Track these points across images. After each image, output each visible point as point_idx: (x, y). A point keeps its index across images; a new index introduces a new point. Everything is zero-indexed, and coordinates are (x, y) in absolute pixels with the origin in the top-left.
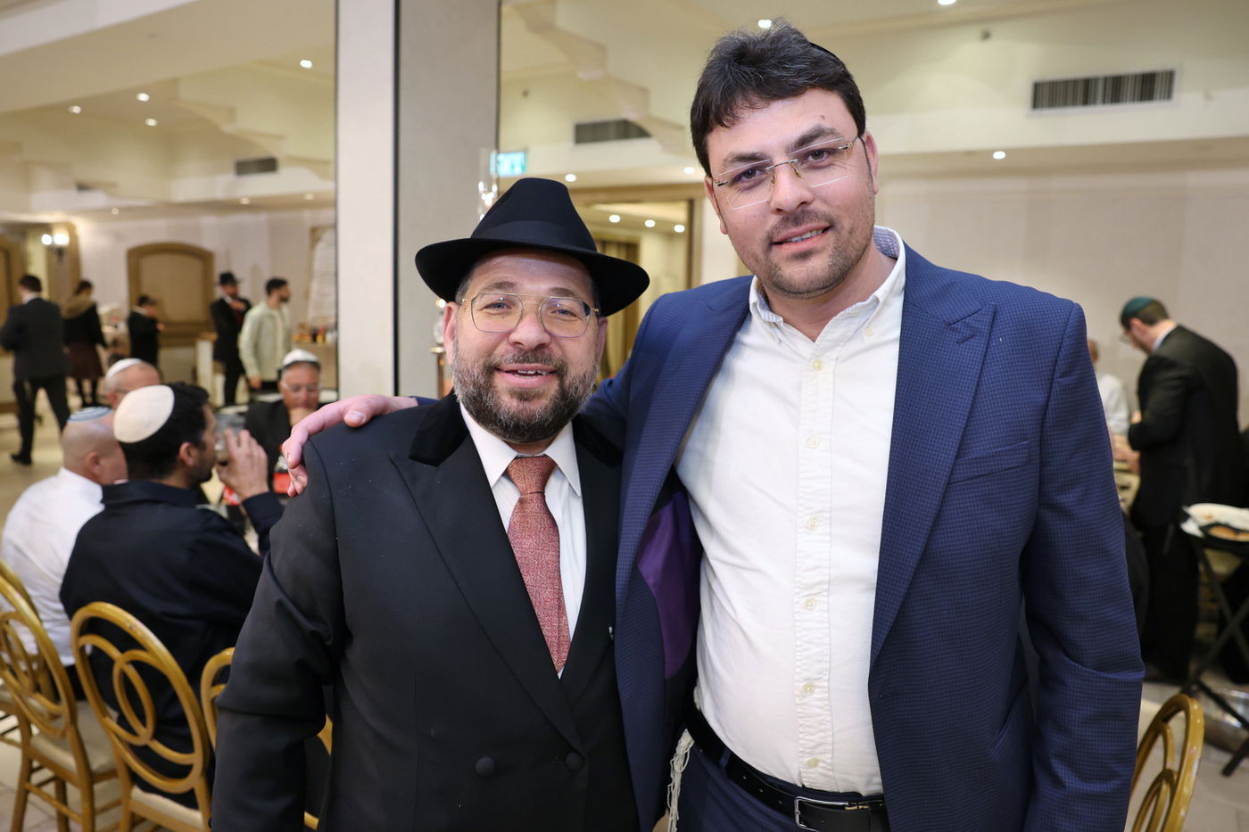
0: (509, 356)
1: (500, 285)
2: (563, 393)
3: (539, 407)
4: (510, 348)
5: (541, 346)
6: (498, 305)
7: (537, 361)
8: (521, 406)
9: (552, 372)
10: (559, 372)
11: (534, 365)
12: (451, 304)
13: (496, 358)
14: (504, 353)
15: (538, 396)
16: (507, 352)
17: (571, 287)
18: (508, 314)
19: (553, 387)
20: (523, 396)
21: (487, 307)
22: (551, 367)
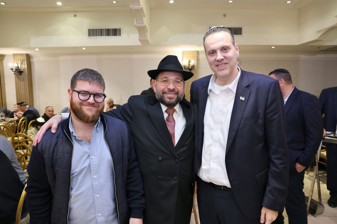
0: (167, 91)
1: (165, 78)
2: (178, 97)
3: (173, 101)
4: (167, 89)
5: (174, 89)
6: (165, 81)
7: (173, 92)
8: (170, 101)
9: (175, 94)
10: (177, 93)
11: (172, 93)
12: (155, 80)
13: (165, 91)
14: (166, 90)
15: (173, 98)
16: (167, 90)
17: (179, 77)
18: (167, 83)
19: (176, 96)
20: (170, 98)
21: (163, 81)
22: (176, 93)
